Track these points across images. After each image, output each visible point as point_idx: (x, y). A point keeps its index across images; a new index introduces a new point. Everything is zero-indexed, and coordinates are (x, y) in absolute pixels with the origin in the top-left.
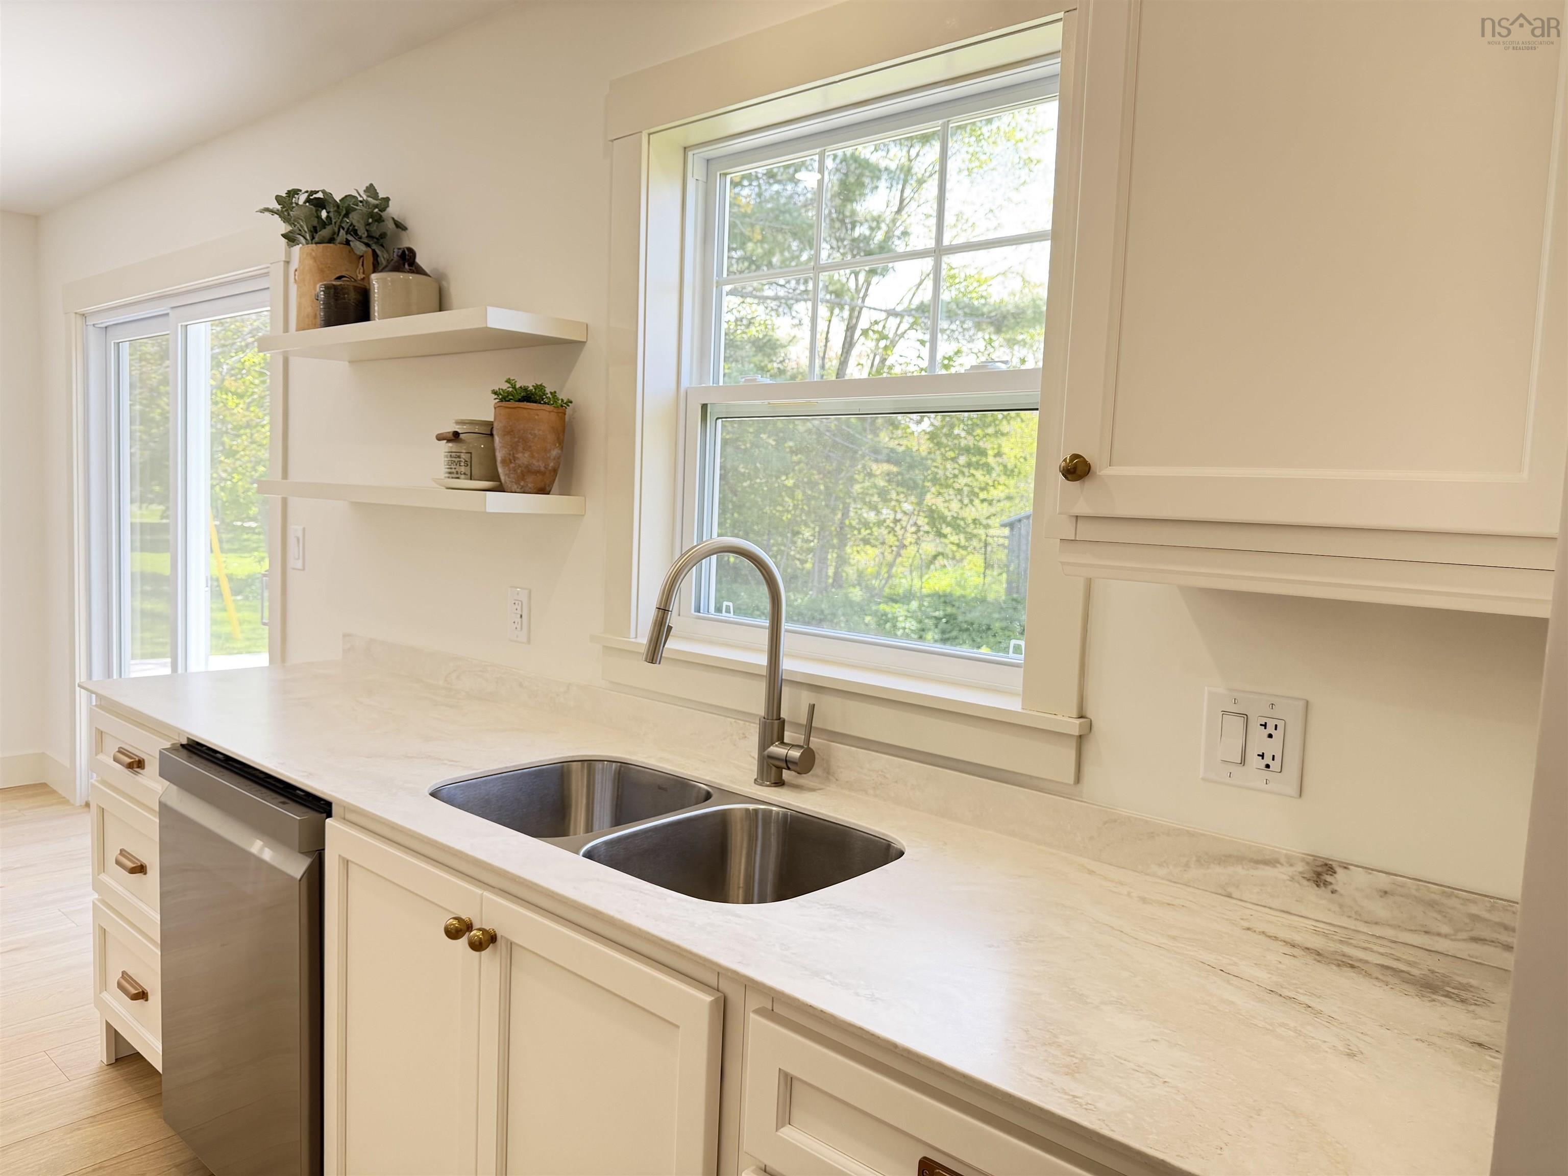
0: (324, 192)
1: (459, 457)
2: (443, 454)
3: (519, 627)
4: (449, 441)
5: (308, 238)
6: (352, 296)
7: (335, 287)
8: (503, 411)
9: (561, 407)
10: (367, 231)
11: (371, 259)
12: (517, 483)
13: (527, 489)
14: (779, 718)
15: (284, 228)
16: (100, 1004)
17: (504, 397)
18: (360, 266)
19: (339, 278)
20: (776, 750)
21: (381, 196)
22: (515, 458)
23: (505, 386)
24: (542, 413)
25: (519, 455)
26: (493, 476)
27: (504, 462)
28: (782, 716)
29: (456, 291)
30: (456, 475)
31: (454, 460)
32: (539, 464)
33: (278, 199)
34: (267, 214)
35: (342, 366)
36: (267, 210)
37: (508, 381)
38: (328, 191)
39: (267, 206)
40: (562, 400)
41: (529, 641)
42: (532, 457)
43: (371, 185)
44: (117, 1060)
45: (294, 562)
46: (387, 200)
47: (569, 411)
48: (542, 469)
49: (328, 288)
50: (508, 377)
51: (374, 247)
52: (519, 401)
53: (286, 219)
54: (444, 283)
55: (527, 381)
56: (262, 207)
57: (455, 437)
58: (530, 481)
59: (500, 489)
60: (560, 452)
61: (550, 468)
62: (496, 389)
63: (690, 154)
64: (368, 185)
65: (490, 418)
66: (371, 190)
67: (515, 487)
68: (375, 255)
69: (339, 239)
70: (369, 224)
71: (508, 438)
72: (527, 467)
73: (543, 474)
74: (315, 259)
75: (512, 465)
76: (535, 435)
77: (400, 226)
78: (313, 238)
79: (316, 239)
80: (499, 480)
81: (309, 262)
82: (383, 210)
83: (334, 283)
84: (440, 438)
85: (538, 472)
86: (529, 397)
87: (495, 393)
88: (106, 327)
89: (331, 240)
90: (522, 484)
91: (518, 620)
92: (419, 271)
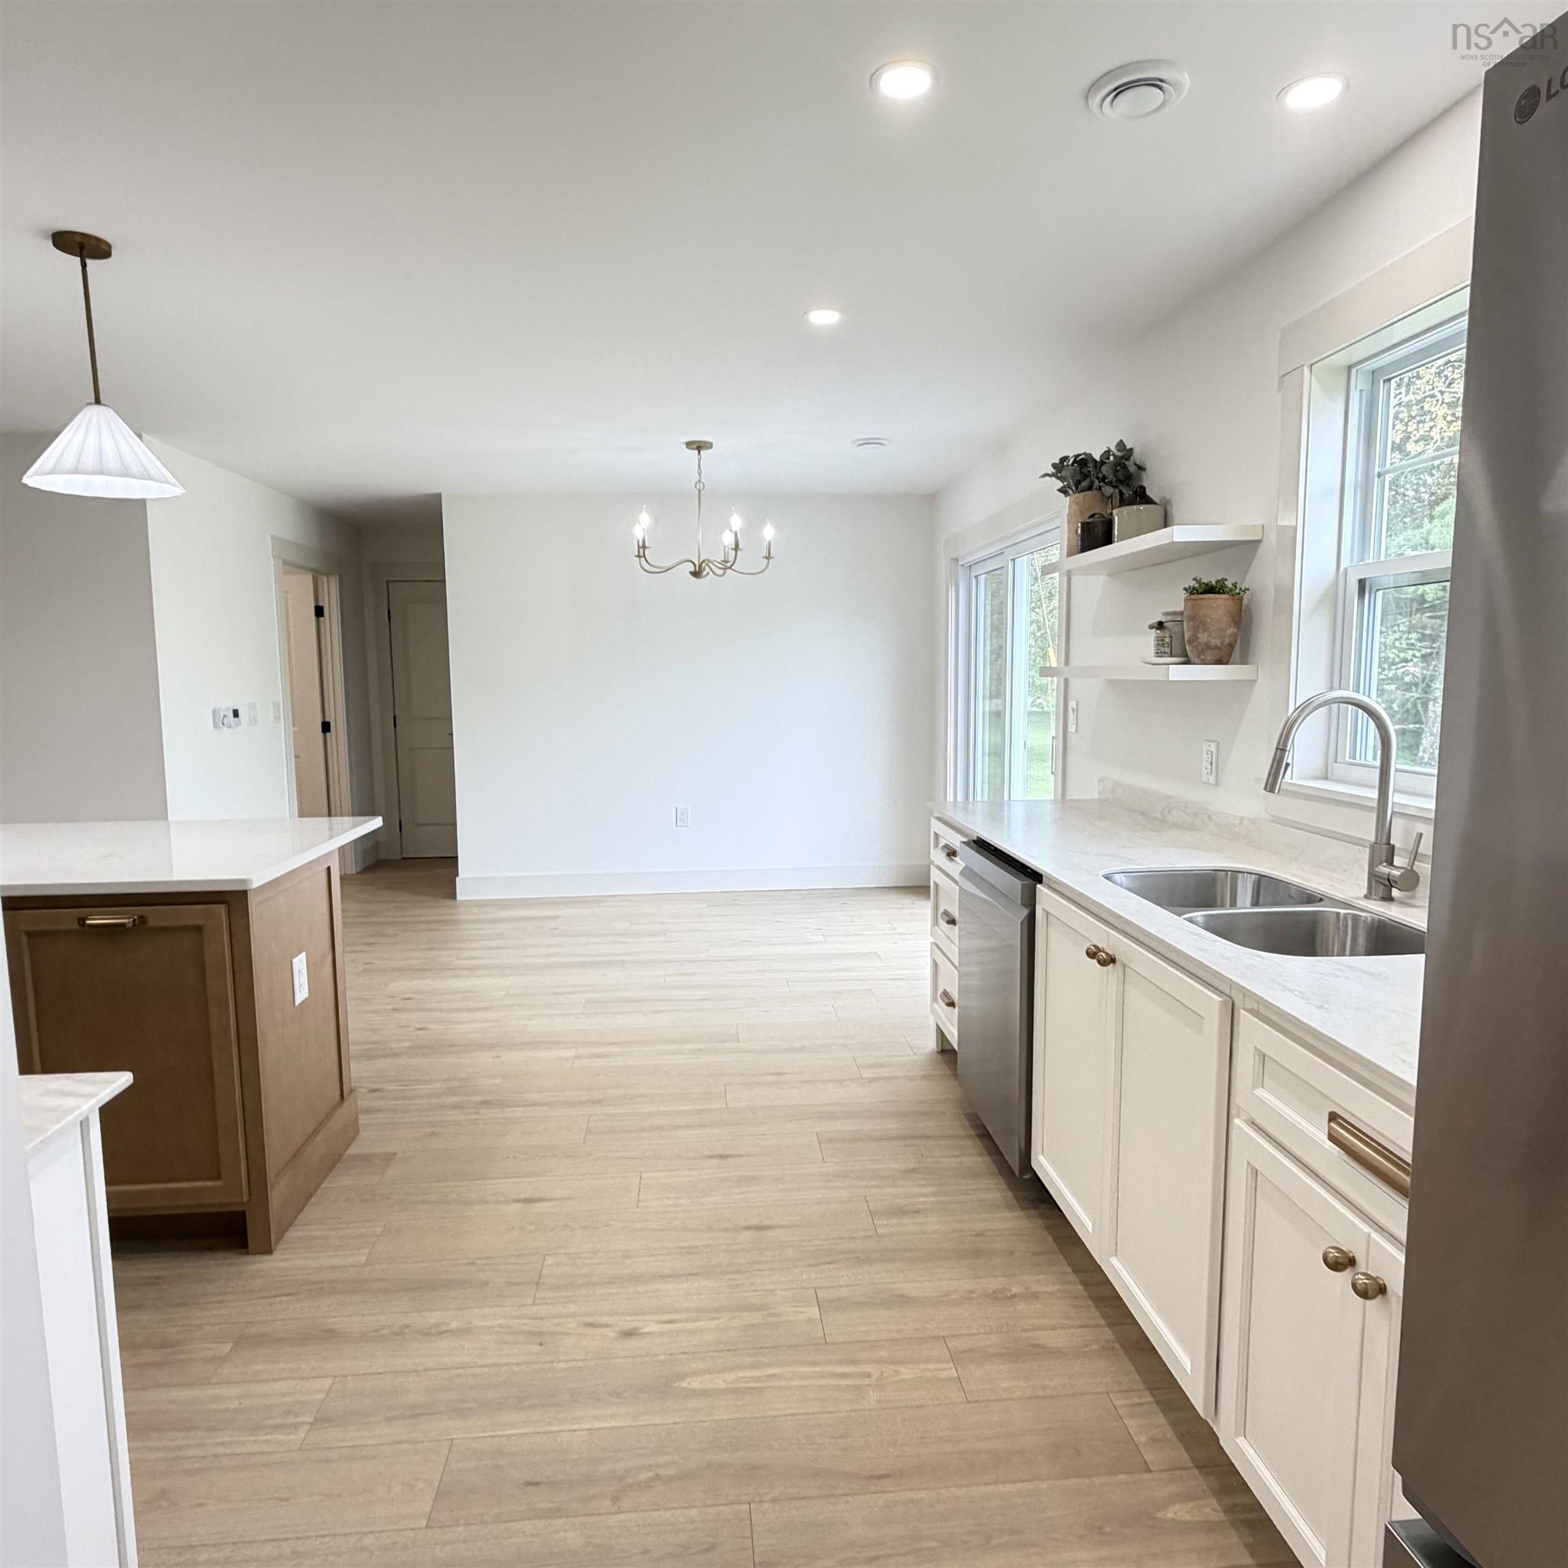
0: (1085, 454)
1: (1163, 640)
2: (1153, 639)
3: (1209, 771)
4: (1157, 629)
5: (1074, 488)
6: (1100, 529)
7: (1088, 523)
8: (1189, 603)
9: (1236, 594)
10: (1116, 476)
11: (1118, 497)
12: (1199, 657)
13: (1206, 661)
14: (1389, 843)
15: (1060, 484)
16: (933, 1011)
17: (1191, 591)
18: (1110, 503)
19: (1092, 516)
20: (1384, 869)
21: (1128, 447)
22: (1197, 638)
23: (1193, 584)
24: (1219, 603)
25: (1200, 635)
26: (1184, 654)
27: (1189, 642)
28: (1392, 842)
29: (1176, 511)
30: (1159, 654)
31: (1160, 642)
32: (1215, 641)
33: (1054, 466)
34: (1047, 478)
35: (1101, 579)
36: (1047, 475)
37: (1194, 579)
38: (1088, 452)
39: (1046, 472)
40: (1241, 589)
41: (1217, 784)
42: (1210, 636)
43: (1121, 441)
44: (942, 1051)
45: (1072, 728)
46: (1131, 450)
47: (1246, 597)
48: (1219, 645)
49: (1083, 524)
50: (1195, 576)
51: (1121, 488)
52: (1202, 593)
53: (1061, 479)
54: (1169, 508)
55: (1211, 578)
56: (1042, 474)
57: (1160, 625)
58: (1209, 655)
59: (1188, 662)
60: (1235, 630)
61: (1225, 643)
62: (1187, 586)
63: (1354, 371)
64: (1118, 441)
65: (1180, 608)
66: (1121, 445)
67: (1197, 660)
68: (1121, 493)
69: (1094, 487)
70: (1117, 471)
71: (1191, 623)
72: (1206, 644)
73: (1220, 648)
74: (1077, 504)
75: (1195, 643)
76: (1212, 619)
77: (1141, 468)
78: (1077, 488)
79: (1079, 490)
80: (1186, 656)
81: (1075, 507)
82: (1128, 459)
83: (1087, 521)
84: (1151, 627)
85: (1216, 647)
86: (1210, 589)
87: (1185, 589)
88: (970, 566)
89: (1090, 488)
90: (1202, 657)
91: (1209, 767)
92: (1149, 501)
